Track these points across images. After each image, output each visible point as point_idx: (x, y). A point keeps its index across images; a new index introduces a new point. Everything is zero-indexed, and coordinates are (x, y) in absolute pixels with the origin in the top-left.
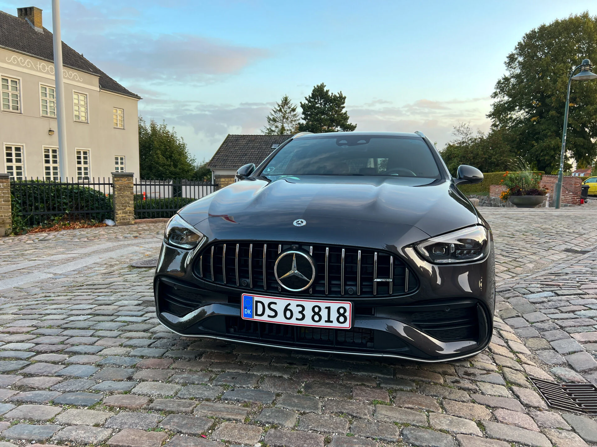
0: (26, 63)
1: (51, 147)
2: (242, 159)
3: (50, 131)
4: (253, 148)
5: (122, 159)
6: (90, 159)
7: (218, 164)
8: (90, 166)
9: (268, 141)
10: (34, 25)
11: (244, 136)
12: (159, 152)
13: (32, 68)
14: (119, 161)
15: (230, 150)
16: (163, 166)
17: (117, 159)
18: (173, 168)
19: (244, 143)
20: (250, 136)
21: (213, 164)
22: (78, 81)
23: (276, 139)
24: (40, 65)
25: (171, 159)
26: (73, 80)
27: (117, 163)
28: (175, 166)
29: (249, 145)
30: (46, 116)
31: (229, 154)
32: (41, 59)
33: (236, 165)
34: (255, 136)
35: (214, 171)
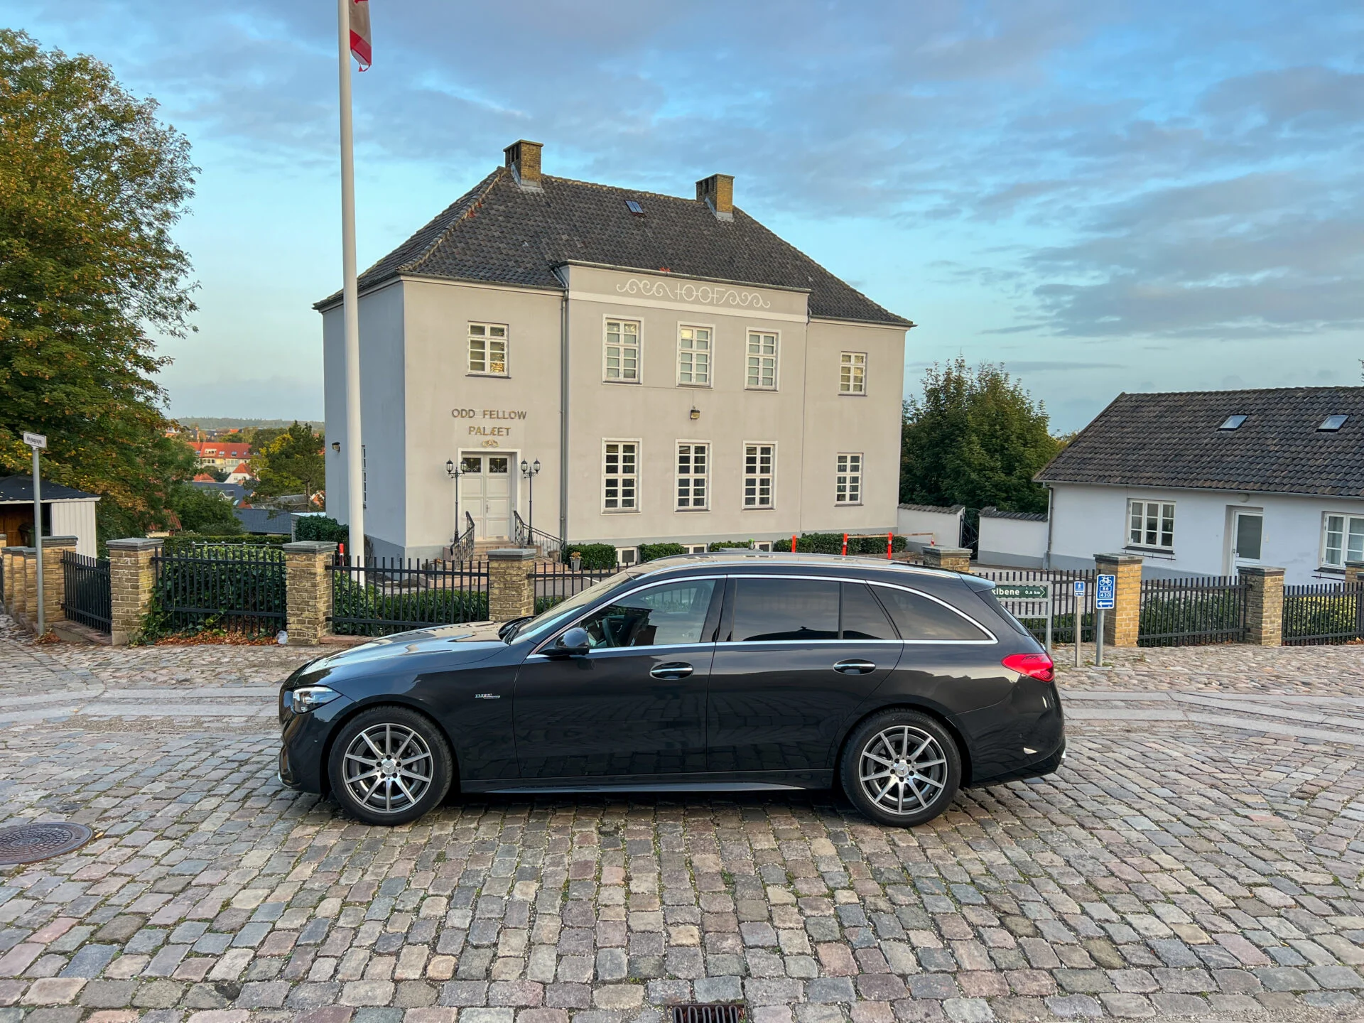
0: (654, 289)
1: (694, 442)
3: (692, 411)
4: (1170, 428)
5: (855, 459)
6: (775, 464)
8: (774, 475)
9: (1219, 408)
10: (715, 205)
11: (1160, 395)
12: (974, 438)
13: (666, 298)
14: (849, 464)
15: (1107, 435)
16: (981, 469)
17: (842, 459)
18: (1003, 475)
19: (1151, 414)
20: (1176, 394)
21: (1052, 471)
22: (762, 309)
23: (1243, 402)
24: (681, 290)
25: (1002, 454)
26: (750, 307)
27: (842, 469)
29: (1162, 420)
30: (689, 383)
31: (1102, 445)
32: (683, 278)
33: (1107, 474)
34: (1188, 394)
35: (1052, 489)
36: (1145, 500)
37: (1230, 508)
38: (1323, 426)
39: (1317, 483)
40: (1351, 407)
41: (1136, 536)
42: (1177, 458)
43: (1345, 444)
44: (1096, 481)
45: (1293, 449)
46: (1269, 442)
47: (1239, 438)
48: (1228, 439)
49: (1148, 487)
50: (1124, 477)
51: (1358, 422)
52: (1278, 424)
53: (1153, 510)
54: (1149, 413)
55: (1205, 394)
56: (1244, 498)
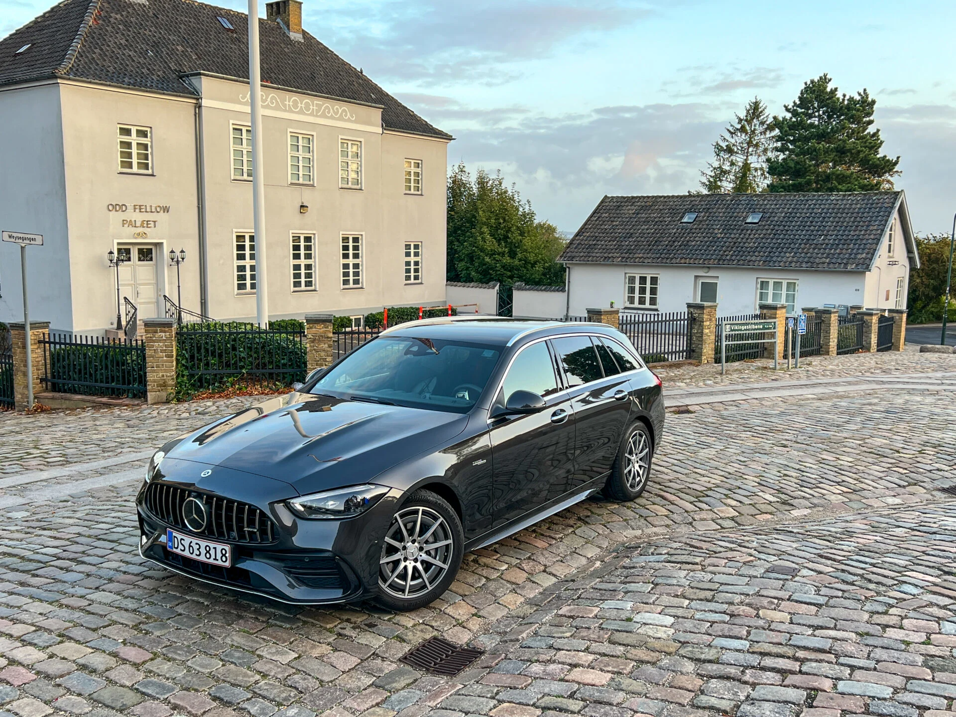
0: (269, 99)
1: (303, 233)
2: (622, 244)
3: (302, 206)
4: (646, 222)
5: (416, 247)
6: (363, 250)
7: (577, 255)
8: (363, 261)
9: (677, 207)
10: (288, 26)
11: (633, 197)
12: (485, 229)
13: (277, 108)
14: (412, 251)
15: (602, 227)
16: (492, 254)
17: (408, 247)
18: (508, 258)
19: (630, 212)
20: (644, 197)
21: (568, 255)
22: (349, 120)
23: (693, 203)
24: (289, 102)
25: (506, 242)
26: (341, 119)
27: (408, 255)
28: (513, 255)
29: (639, 216)
30: (297, 182)
31: (601, 235)
32: (292, 91)
33: (610, 255)
34: (653, 197)
35: (569, 268)
36: (637, 273)
37: (696, 277)
38: (749, 220)
39: (754, 258)
40: (763, 207)
41: (631, 300)
42: (657, 243)
43: (764, 232)
44: (604, 261)
45: (732, 236)
46: (716, 231)
47: (696, 229)
48: (687, 230)
49: (642, 264)
50: (623, 258)
51: (769, 217)
52: (719, 218)
53: (643, 280)
54: (629, 210)
55: (665, 197)
56: (706, 270)
